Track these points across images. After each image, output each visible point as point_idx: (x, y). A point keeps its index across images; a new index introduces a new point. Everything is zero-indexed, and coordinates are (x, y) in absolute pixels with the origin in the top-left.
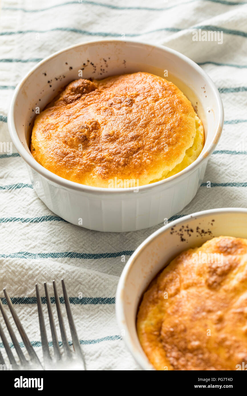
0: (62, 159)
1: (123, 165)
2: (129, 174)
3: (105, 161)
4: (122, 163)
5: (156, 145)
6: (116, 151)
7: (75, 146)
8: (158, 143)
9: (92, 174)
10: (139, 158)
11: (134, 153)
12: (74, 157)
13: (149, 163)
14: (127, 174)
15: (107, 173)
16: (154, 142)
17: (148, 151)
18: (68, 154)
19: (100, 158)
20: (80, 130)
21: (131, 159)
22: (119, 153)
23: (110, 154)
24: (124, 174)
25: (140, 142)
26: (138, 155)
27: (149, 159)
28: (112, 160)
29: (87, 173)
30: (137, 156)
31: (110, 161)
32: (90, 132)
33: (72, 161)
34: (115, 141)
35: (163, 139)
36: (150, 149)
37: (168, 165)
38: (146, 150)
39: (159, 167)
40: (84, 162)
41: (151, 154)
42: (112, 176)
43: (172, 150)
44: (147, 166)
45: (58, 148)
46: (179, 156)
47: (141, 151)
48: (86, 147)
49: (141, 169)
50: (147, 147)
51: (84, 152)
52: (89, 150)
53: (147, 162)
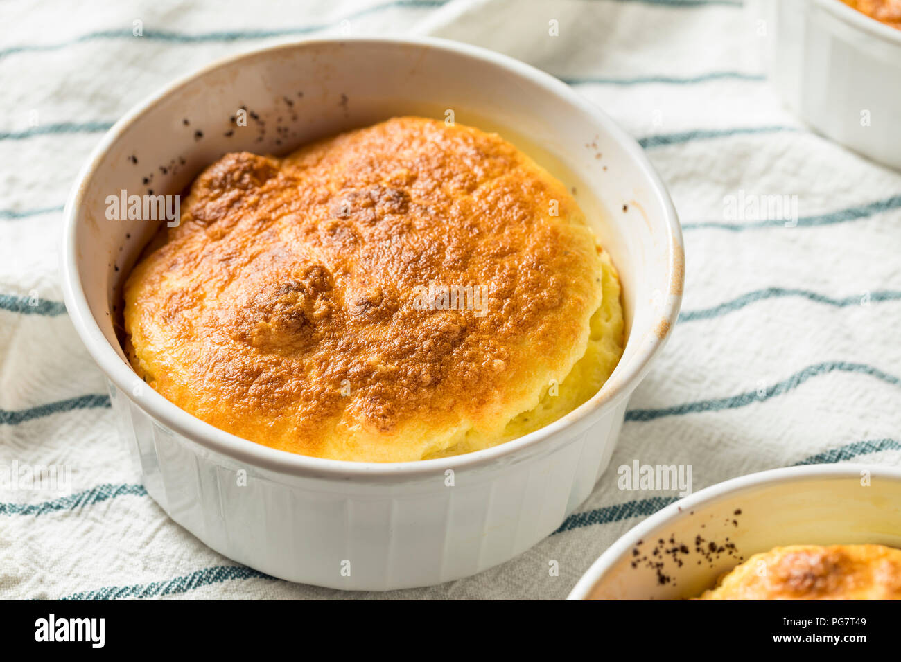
0: (246, 391)
1: (430, 385)
2: (451, 408)
3: (378, 378)
4: (426, 378)
5: (509, 313)
6: (400, 346)
7: (275, 346)
8: (513, 309)
9: (343, 422)
10: (472, 358)
11: (454, 345)
12: (281, 380)
13: (503, 368)
14: (444, 407)
15: (390, 413)
16: (500, 307)
17: (490, 333)
18: (259, 372)
19: (361, 372)
20: (284, 298)
21: (449, 363)
22: (412, 350)
23: (389, 357)
24: (438, 408)
26: (466, 348)
27: (498, 357)
28: (396, 372)
29: (330, 421)
30: (466, 354)
31: (391, 378)
32: (310, 300)
33: (277, 391)
34: (391, 316)
35: (525, 296)
36: (495, 329)
37: (553, 367)
38: (484, 332)
39: (529, 375)
40: (315, 388)
41: (500, 341)
42: (404, 419)
43: (554, 322)
44: (498, 377)
45: (223, 358)
46: (576, 337)
47: (472, 337)
48: (309, 346)
49: (482, 387)
50: (485, 323)
51: (307, 362)
52: (321, 353)
53: (495, 365)
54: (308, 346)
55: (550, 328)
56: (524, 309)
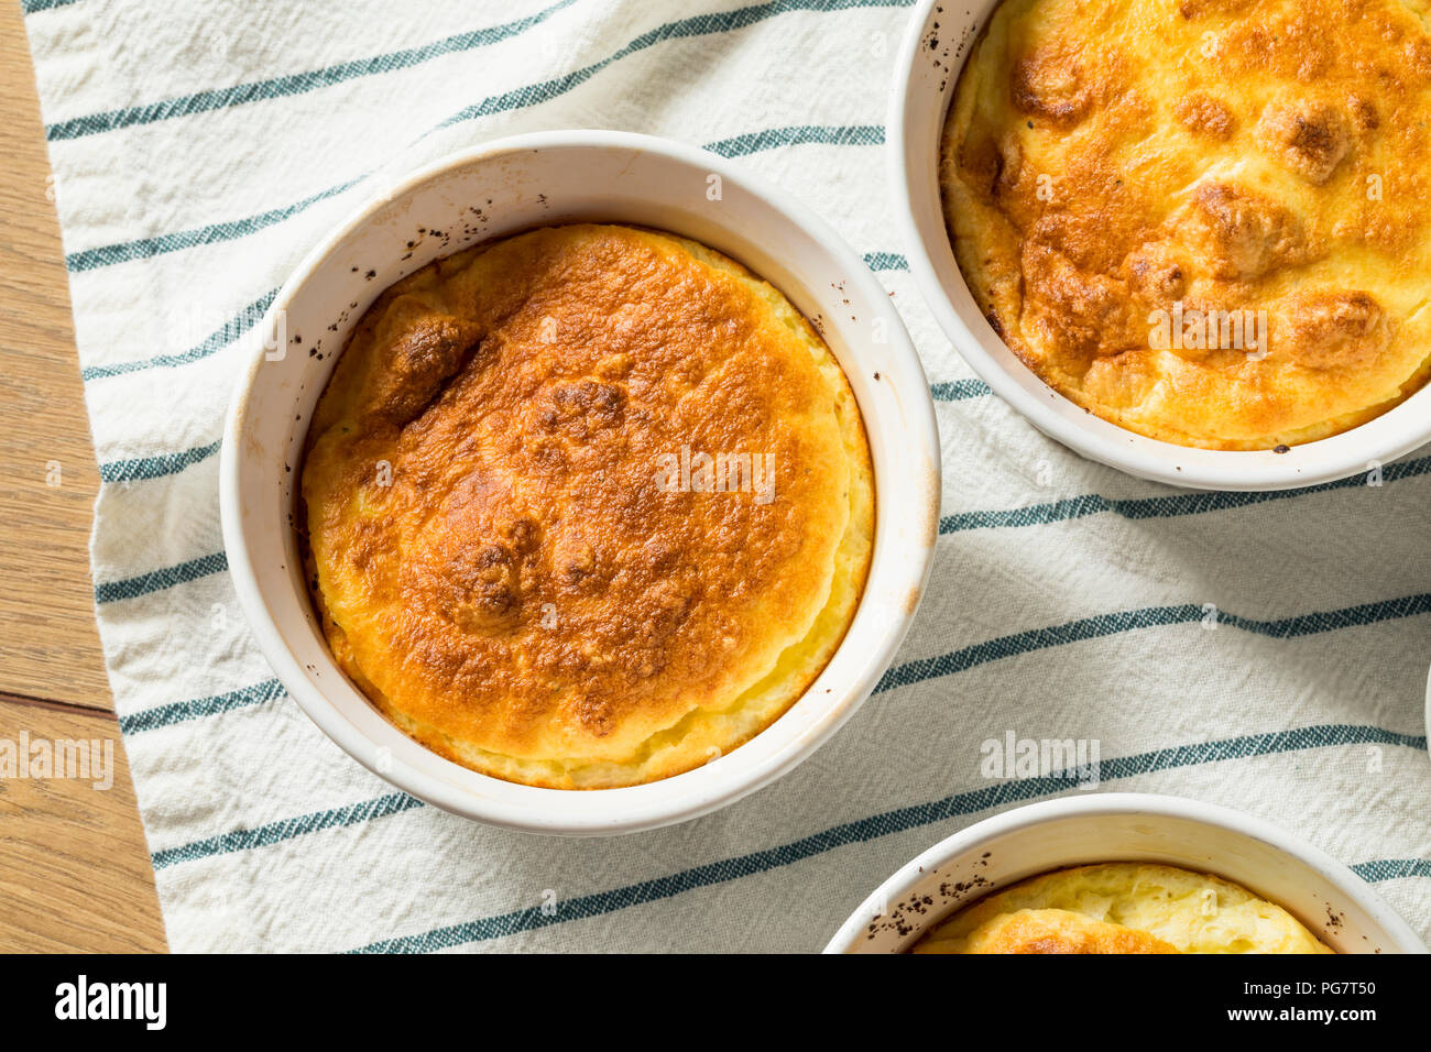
0: (452, 681)
1: (652, 675)
2: (677, 696)
3: (594, 672)
4: (648, 670)
5: (740, 571)
6: (618, 629)
7: (480, 627)
8: (746, 565)
9: (556, 720)
10: (700, 639)
11: (678, 623)
12: (487, 671)
13: (733, 646)
14: (669, 697)
15: (609, 713)
16: (731, 565)
17: (719, 601)
18: (464, 658)
19: (575, 666)
20: (486, 574)
21: (673, 647)
22: (631, 634)
23: (605, 644)
24: (662, 699)
25: (689, 575)
26: (692, 626)
27: (728, 633)
28: (614, 664)
29: (542, 718)
30: (692, 634)
31: (607, 670)
32: (515, 572)
33: (483, 683)
34: (608, 585)
35: (759, 544)
36: (725, 595)
37: (791, 631)
38: (712, 601)
39: (764, 647)
40: (525, 682)
41: (731, 610)
42: (625, 714)
43: (793, 576)
44: (730, 656)
45: (424, 636)
46: (818, 588)
47: (699, 609)
48: (516, 627)
49: (712, 671)
50: (712, 587)
51: (515, 647)
52: (529, 639)
53: (725, 646)
54: (513, 627)
55: (788, 586)
56: (758, 563)
